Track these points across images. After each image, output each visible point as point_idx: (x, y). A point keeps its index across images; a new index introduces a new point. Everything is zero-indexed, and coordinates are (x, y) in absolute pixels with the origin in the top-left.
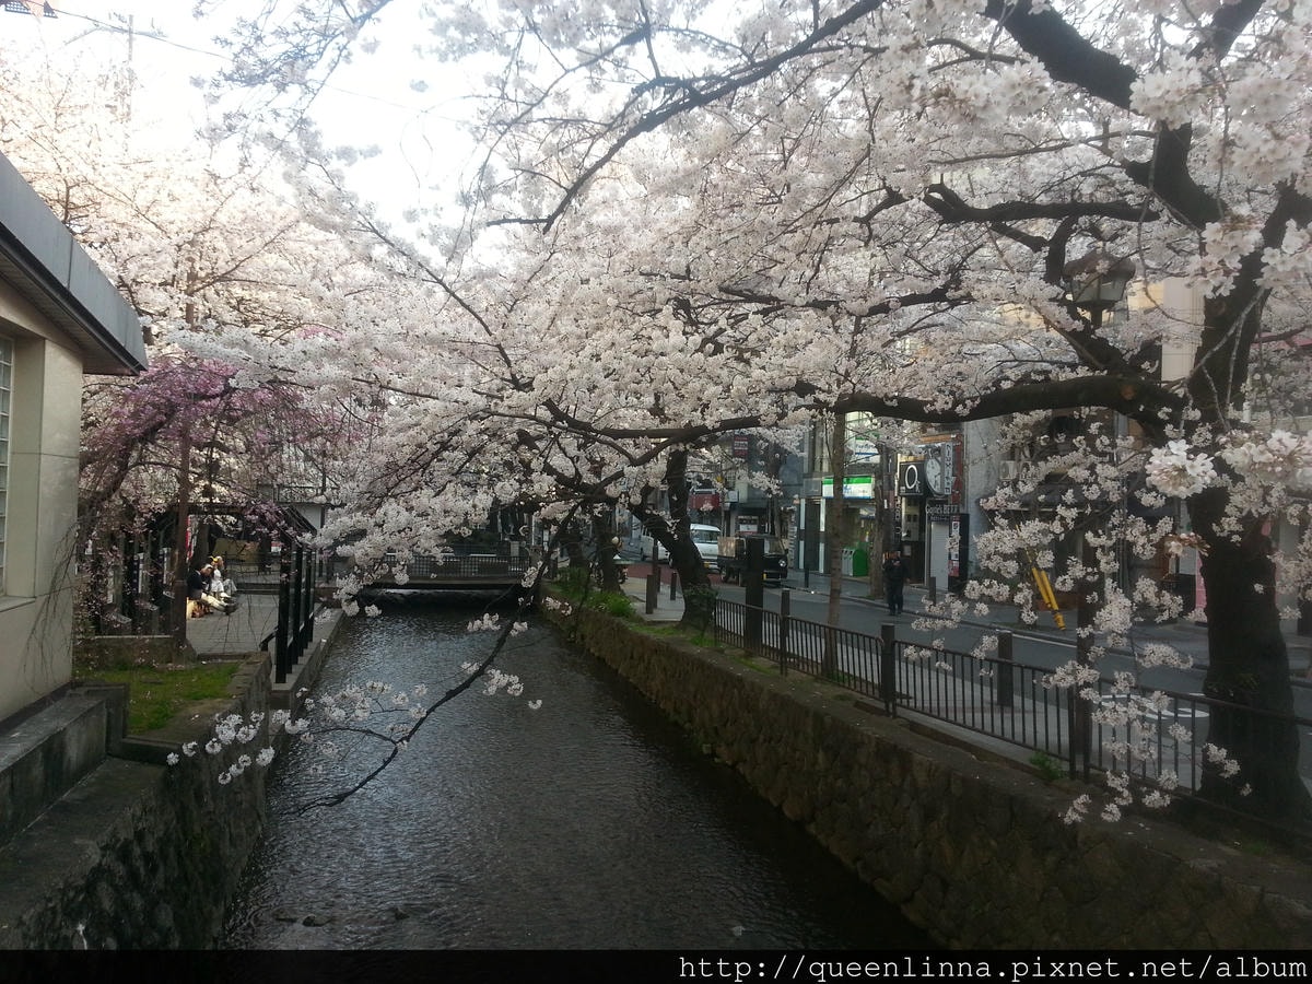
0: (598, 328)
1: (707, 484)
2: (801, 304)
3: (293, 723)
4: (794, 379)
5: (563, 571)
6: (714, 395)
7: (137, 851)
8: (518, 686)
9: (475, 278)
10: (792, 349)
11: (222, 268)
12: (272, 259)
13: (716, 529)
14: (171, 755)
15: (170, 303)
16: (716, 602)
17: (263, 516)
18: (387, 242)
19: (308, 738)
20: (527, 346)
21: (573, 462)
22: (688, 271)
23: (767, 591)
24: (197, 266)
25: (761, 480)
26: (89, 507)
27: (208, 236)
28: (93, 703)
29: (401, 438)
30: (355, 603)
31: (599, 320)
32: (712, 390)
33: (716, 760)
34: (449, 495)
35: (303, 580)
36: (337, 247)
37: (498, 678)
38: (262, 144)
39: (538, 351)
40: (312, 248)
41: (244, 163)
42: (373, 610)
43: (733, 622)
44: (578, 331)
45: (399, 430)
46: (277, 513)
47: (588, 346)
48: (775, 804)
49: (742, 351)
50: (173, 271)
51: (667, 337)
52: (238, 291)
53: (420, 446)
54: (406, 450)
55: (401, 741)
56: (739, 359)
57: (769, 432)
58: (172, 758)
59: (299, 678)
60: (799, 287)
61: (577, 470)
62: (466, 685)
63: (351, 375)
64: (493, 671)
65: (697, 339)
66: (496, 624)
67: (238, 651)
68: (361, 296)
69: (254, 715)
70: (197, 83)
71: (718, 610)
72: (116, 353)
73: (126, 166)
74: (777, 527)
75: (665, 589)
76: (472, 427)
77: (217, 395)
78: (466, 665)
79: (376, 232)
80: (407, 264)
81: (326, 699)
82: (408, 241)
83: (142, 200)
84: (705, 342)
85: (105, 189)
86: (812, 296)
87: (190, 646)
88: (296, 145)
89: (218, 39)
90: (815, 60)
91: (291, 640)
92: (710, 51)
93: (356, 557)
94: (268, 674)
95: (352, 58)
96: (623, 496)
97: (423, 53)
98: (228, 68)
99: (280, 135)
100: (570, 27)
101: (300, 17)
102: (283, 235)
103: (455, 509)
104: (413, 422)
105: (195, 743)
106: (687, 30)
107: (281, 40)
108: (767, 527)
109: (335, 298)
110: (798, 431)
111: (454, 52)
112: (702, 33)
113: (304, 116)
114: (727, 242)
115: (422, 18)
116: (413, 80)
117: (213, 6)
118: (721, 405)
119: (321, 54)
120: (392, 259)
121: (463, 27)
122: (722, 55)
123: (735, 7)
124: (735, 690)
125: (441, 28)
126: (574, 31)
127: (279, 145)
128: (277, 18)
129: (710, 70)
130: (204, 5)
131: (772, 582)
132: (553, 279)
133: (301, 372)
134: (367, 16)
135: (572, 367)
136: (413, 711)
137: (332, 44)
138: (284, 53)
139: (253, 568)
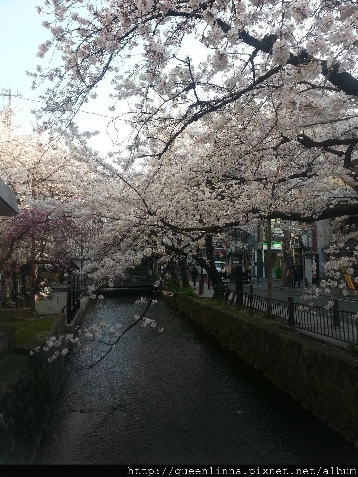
0: (179, 192)
1: (220, 246)
2: (253, 180)
3: (74, 339)
4: (251, 207)
5: (169, 280)
6: (222, 214)
7: (20, 387)
8: (154, 323)
9: (134, 176)
10: (250, 196)
11: (44, 176)
12: (62, 173)
13: (224, 263)
14: (31, 352)
15: (26, 190)
16: (225, 290)
17: (61, 264)
18: (102, 165)
19: (80, 344)
20: (153, 199)
21: (171, 240)
22: (210, 170)
23: (244, 285)
24: (35, 176)
25: (240, 244)
27: (39, 165)
28: (3, 334)
29: (109, 234)
30: (95, 294)
31: (178, 189)
32: (221, 212)
33: (228, 349)
34: (127, 254)
35: (76, 286)
36: (85, 167)
37: (147, 320)
38: (57, 132)
39: (157, 201)
40: (75, 168)
41: (51, 139)
42: (101, 297)
43: (232, 297)
44: (171, 193)
45: (109, 232)
46: (66, 263)
47: (175, 199)
48: (251, 365)
49: (231, 198)
50: (27, 178)
51: (204, 194)
52: (50, 184)
53: (116, 237)
54: (111, 239)
55: (113, 344)
56: (231, 201)
57: (243, 227)
58: (32, 353)
59: (75, 322)
60: (252, 174)
61: (172, 243)
62: (136, 323)
63: (91, 213)
64: (145, 318)
65: (215, 194)
66: (146, 301)
67: (54, 313)
68: (93, 184)
69: (60, 336)
70: (33, 112)
71: (226, 293)
72: (8, 208)
73: (9, 142)
74: (247, 261)
75: (206, 285)
76: (134, 230)
77: (44, 222)
78: (135, 316)
79: (98, 161)
80: (109, 172)
81: (86, 330)
82: (110, 164)
83: (15, 154)
84: (218, 195)
85: (3, 151)
86: (257, 177)
87: (36, 312)
88: (69, 132)
89: (40, 96)
90: (255, 92)
91: (72, 308)
92: (216, 91)
93: (95, 278)
94: (64, 321)
95: (88, 100)
96: (190, 252)
97: (113, 97)
98: (44, 106)
99: (63, 129)
100: (166, 87)
101: (69, 87)
102: (65, 164)
103: (129, 259)
104: (113, 229)
105: (39, 347)
106: (207, 83)
107: (63, 96)
108: (243, 261)
109: (84, 185)
110: (253, 226)
111: (124, 96)
112: (213, 84)
113: (72, 122)
114: (225, 159)
115: (112, 85)
116: (110, 107)
117: (38, 85)
118: (225, 218)
119: (77, 100)
120: (104, 171)
121: (127, 87)
122: (221, 92)
123: (224, 75)
124: (234, 322)
125: (119, 88)
126: (168, 88)
127: (63, 132)
128: (61, 88)
129: (216, 98)
130: (35, 85)
131: (246, 282)
132: (162, 175)
133: (73, 213)
134: (93, 85)
135: (170, 206)
136: (117, 334)
137: (81, 96)
138: (64, 100)
139: (58, 283)
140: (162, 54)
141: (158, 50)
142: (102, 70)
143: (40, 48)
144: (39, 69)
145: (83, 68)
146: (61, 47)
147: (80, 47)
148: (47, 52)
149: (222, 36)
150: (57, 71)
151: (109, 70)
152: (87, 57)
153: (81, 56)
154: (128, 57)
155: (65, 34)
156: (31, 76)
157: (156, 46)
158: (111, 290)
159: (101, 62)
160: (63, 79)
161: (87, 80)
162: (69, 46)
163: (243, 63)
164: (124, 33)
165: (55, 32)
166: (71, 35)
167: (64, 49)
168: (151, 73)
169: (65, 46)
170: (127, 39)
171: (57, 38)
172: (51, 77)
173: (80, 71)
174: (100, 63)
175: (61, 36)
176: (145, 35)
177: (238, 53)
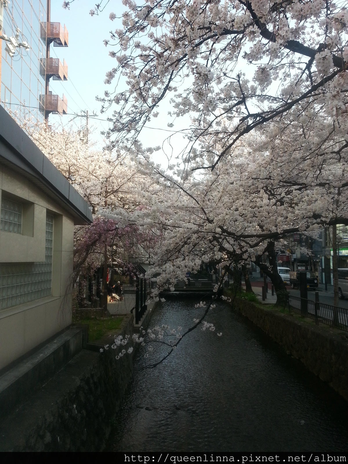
0: (237, 199)
1: (283, 252)
2: (314, 185)
3: (139, 339)
4: (312, 213)
5: (231, 285)
6: (281, 221)
7: (91, 381)
8: (213, 328)
9: (193, 186)
10: (310, 203)
11: (116, 188)
12: (130, 184)
13: (289, 269)
14: (101, 349)
15: (99, 201)
16: (289, 297)
17: (129, 269)
18: (164, 177)
19: (143, 344)
20: (211, 207)
21: (232, 246)
22: (270, 177)
23: (309, 292)
24: (108, 188)
25: (305, 250)
26: (77, 267)
27: (111, 179)
28: (78, 331)
29: (171, 241)
30: (158, 298)
31: (238, 196)
32: (280, 219)
33: (292, 357)
34: (187, 260)
35: (143, 289)
36: (148, 180)
37: (206, 324)
38: (124, 150)
39: (215, 209)
40: (142, 179)
41: (118, 156)
42: (163, 300)
43: (296, 304)
44: (230, 201)
45: (171, 238)
46: (133, 267)
47: (234, 206)
48: (316, 375)
49: (291, 204)
50: (100, 191)
51: (262, 201)
52: (120, 195)
53: (177, 243)
54: (172, 245)
55: (174, 346)
56: (291, 207)
57: (306, 232)
58: (101, 350)
59: (143, 322)
60: (313, 179)
61: (234, 249)
62: (195, 327)
63: (153, 222)
64: (204, 322)
65: (274, 201)
66: (205, 305)
67: (123, 313)
68: (158, 194)
69: (126, 336)
70: (103, 133)
71: (290, 299)
72: (83, 218)
73: (86, 159)
74: (313, 268)
75: (270, 291)
76: (195, 236)
77: (114, 230)
78: (195, 320)
79: (160, 174)
80: (170, 183)
81: (149, 331)
82: (170, 176)
83: (91, 168)
84: (277, 201)
85: (80, 167)
86: (319, 182)
87: (108, 312)
88: (134, 149)
89: (108, 119)
90: (311, 99)
91: (140, 309)
92: (270, 101)
93: (157, 282)
94: (133, 321)
95: (150, 119)
96: (249, 258)
97: (172, 114)
98: (112, 127)
99: (129, 146)
100: (212, 105)
101: (133, 108)
102: (133, 176)
103: (189, 265)
104: (175, 235)
105: (108, 345)
106: (262, 95)
107: (128, 116)
108: (309, 268)
109: (148, 196)
110: (318, 232)
111: (181, 113)
112: (267, 95)
113: (136, 140)
114: (281, 166)
115: (171, 103)
116: (169, 123)
117: (106, 109)
118: (284, 224)
119: (140, 119)
120: (165, 182)
121: (184, 104)
122: (275, 102)
123: (281, 84)
124: (298, 331)
125: (177, 106)
126: (214, 106)
127: (129, 150)
128: (126, 109)
129: (271, 108)
130: (104, 109)
131: (312, 289)
132: (220, 184)
133: (138, 222)
134: (154, 105)
135: (227, 214)
136: (177, 335)
137: (144, 116)
138: (129, 120)
139: (129, 285)
140: (207, 75)
141: (203, 71)
142: (163, 91)
143: (107, 76)
144: (107, 94)
145: (145, 90)
146: (126, 73)
147: (142, 72)
148: (114, 79)
149: (264, 51)
150: (123, 95)
151: (169, 90)
152: (149, 80)
153: (144, 79)
154: (187, 76)
155: (129, 61)
156: (100, 101)
157: (201, 68)
158: (176, 293)
159: (163, 83)
160: (128, 102)
161: (150, 101)
162: (133, 71)
163: (300, 71)
164: (182, 54)
165: (120, 60)
166: (134, 61)
167: (129, 75)
168: (197, 93)
169: (129, 72)
170: (186, 60)
171: (122, 66)
172: (117, 101)
173: (143, 93)
174: (161, 84)
175: (125, 63)
176: (193, 58)
177: (295, 63)
